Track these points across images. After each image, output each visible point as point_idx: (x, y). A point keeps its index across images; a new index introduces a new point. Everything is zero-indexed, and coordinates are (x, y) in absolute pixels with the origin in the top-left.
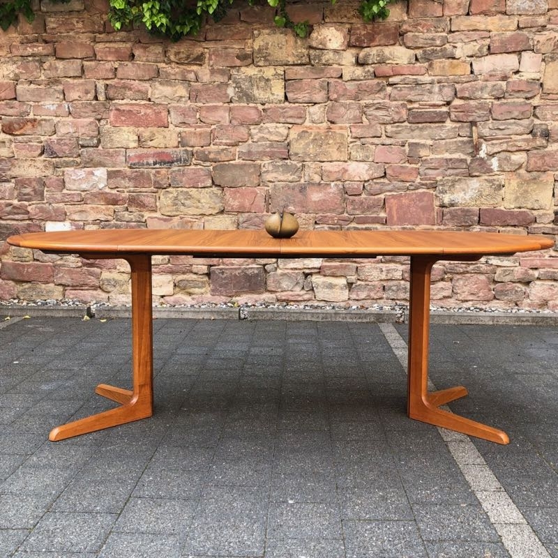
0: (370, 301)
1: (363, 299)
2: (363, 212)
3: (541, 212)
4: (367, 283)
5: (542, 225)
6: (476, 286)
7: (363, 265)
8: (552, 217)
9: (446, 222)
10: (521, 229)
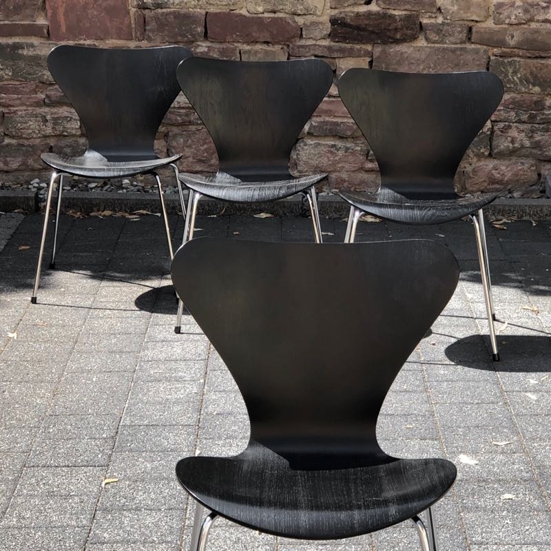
0: (27, 173)
1: (16, 170)
2: (7, 17)
3: (310, 18)
4: (21, 140)
5: (310, 42)
6: (205, 146)
7: (12, 108)
8: (328, 28)
9: (151, 34)
10: (277, 48)
